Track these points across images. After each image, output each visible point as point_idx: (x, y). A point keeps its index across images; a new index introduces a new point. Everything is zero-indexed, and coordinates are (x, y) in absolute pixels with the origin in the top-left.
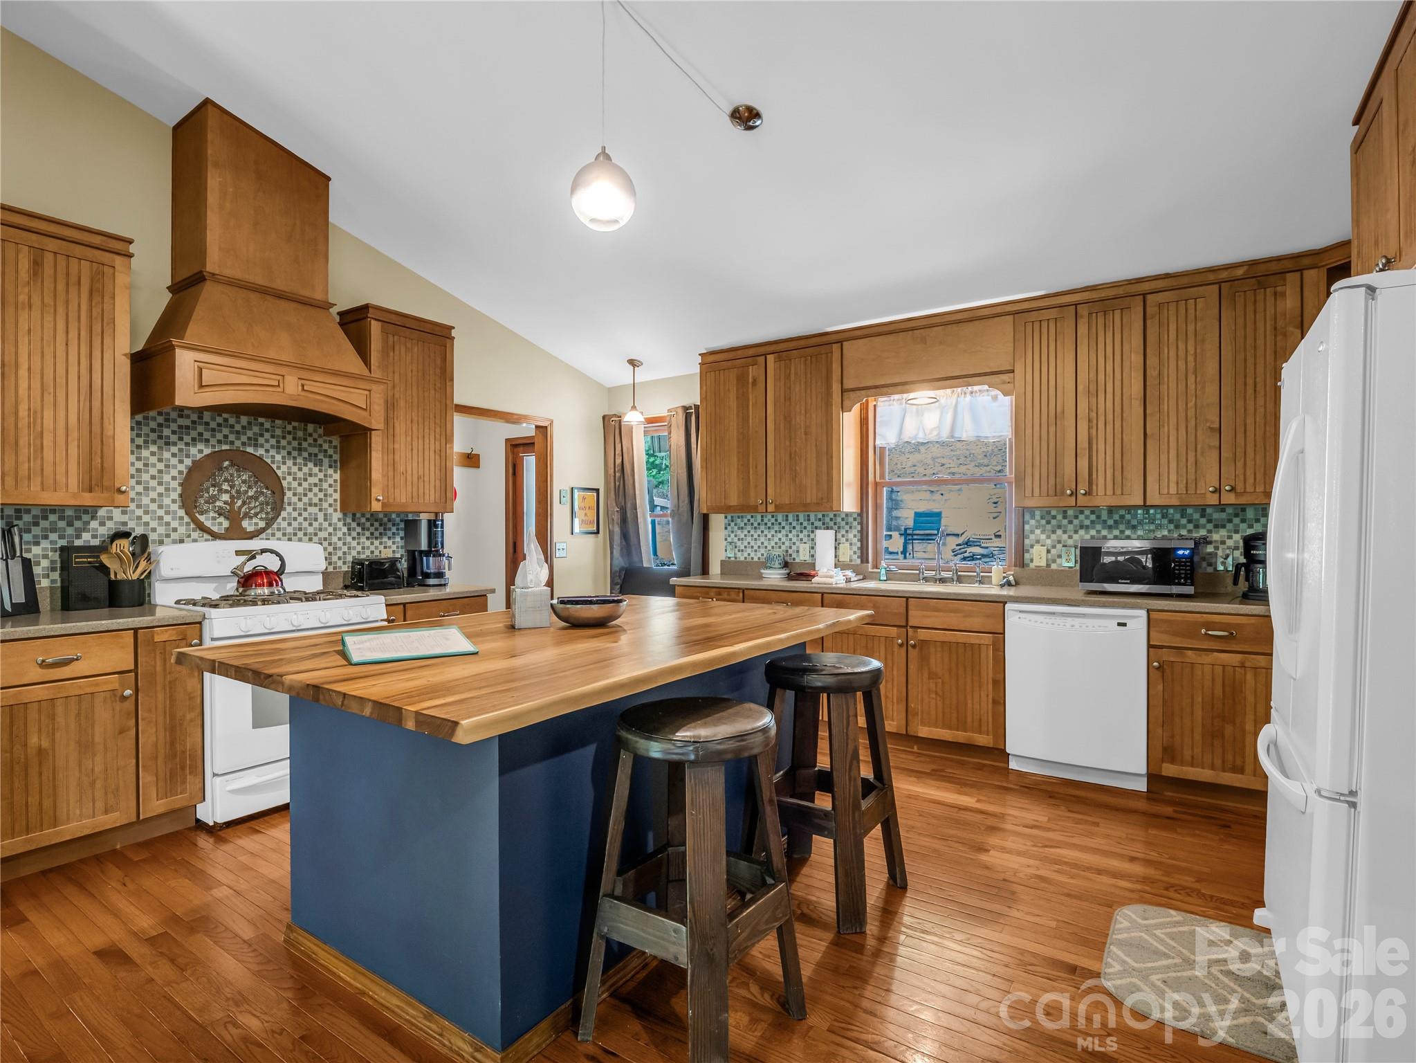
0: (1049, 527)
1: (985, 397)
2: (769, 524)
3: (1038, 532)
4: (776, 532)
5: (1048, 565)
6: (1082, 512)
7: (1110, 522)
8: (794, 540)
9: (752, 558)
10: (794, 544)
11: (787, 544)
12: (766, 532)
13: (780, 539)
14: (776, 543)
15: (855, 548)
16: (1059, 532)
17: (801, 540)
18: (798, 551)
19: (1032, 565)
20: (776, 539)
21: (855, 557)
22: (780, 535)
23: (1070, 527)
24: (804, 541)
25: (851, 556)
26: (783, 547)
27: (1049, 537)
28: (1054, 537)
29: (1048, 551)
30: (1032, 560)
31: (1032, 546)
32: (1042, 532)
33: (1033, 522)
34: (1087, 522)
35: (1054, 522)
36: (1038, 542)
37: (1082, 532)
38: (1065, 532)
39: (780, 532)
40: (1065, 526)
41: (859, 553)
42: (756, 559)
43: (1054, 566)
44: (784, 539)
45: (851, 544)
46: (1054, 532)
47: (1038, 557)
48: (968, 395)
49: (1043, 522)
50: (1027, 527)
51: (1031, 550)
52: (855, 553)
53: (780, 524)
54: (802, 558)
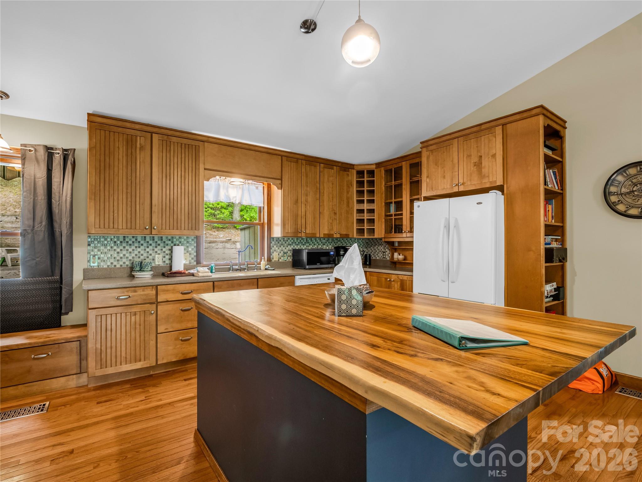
0: (279, 245)
1: (254, 187)
2: (130, 242)
3: (275, 246)
4: (136, 247)
5: (279, 260)
6: (289, 239)
7: (297, 243)
8: (151, 252)
9: (115, 266)
10: (151, 255)
11: (145, 255)
12: (127, 247)
13: (139, 252)
14: (136, 255)
15: (193, 256)
16: (282, 246)
17: (156, 252)
18: (153, 260)
19: (273, 261)
20: (136, 252)
21: (193, 261)
22: (139, 250)
23: (286, 245)
24: (158, 253)
25: (190, 261)
26: (142, 257)
27: (279, 249)
28: (280, 248)
29: (279, 255)
30: (273, 259)
31: (273, 253)
32: (277, 247)
33: (273, 243)
34: (291, 243)
35: (280, 243)
36: (275, 251)
37: (289, 246)
38: (284, 247)
39: (139, 247)
40: (284, 244)
41: (195, 259)
42: (118, 266)
43: (280, 260)
44: (142, 252)
45: (190, 254)
46: (280, 247)
47: (275, 256)
48: (247, 184)
49: (277, 242)
50: (271, 245)
51: (273, 254)
52: (192, 259)
53: (139, 242)
54: (157, 263)
